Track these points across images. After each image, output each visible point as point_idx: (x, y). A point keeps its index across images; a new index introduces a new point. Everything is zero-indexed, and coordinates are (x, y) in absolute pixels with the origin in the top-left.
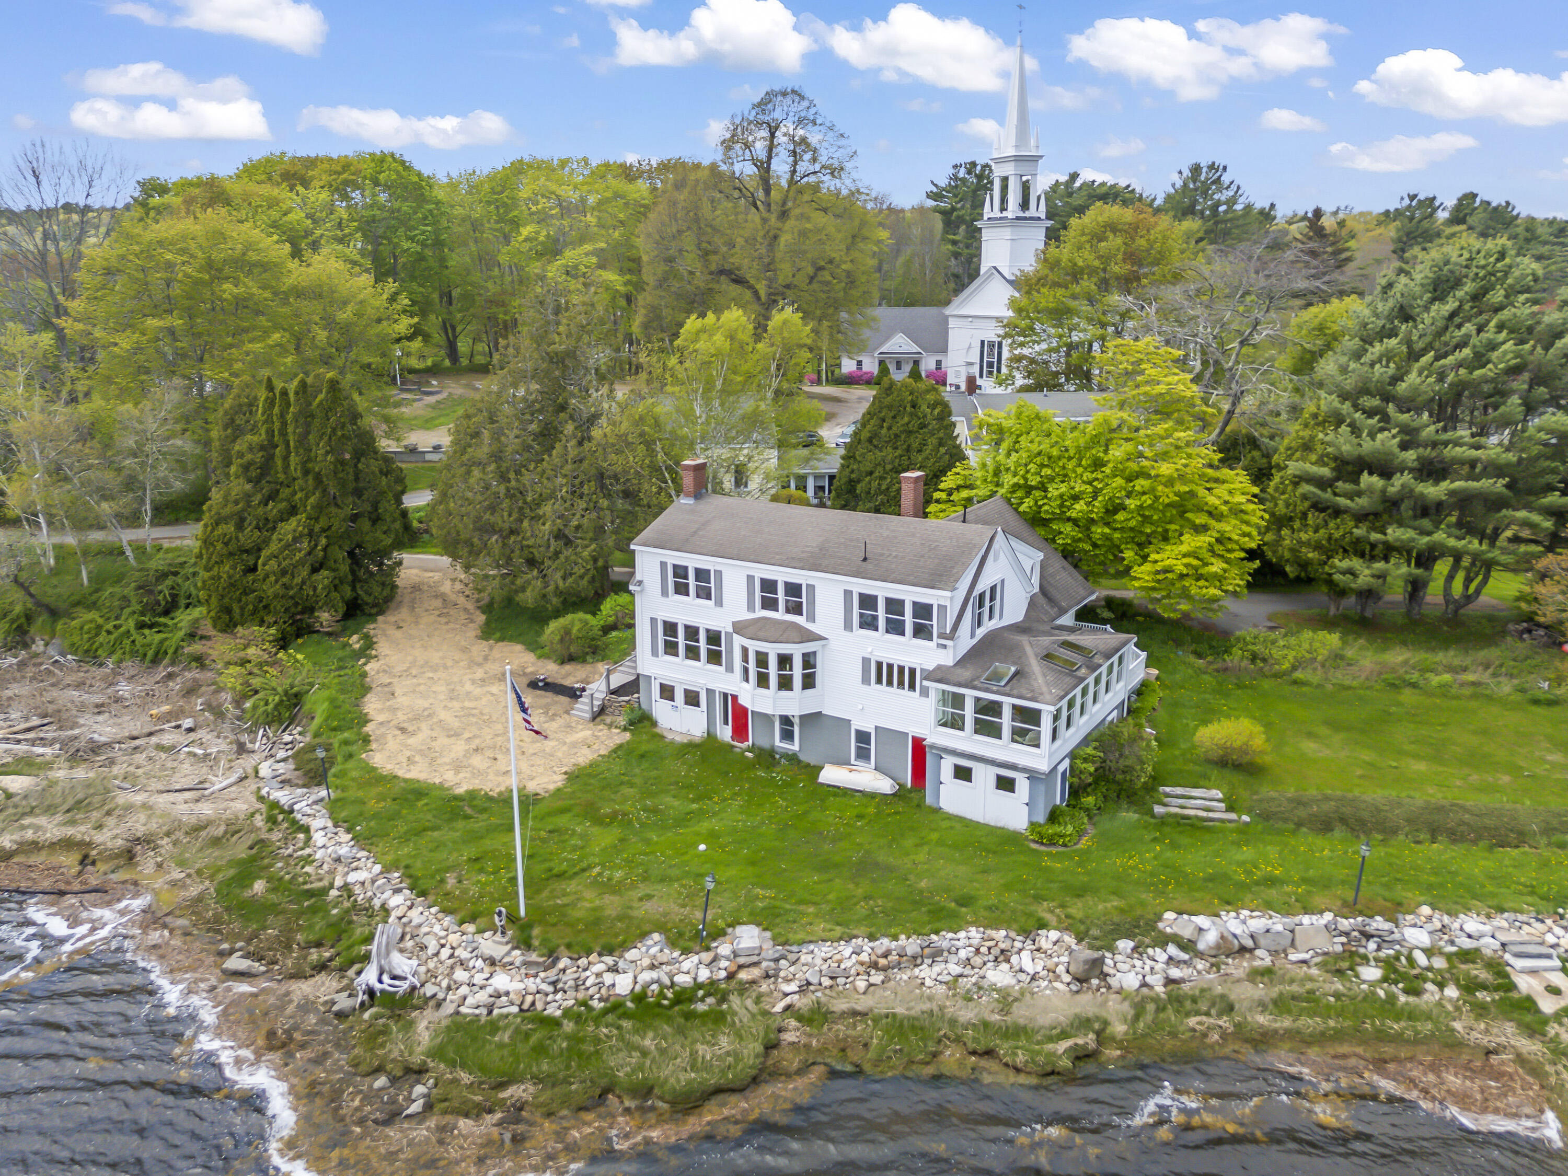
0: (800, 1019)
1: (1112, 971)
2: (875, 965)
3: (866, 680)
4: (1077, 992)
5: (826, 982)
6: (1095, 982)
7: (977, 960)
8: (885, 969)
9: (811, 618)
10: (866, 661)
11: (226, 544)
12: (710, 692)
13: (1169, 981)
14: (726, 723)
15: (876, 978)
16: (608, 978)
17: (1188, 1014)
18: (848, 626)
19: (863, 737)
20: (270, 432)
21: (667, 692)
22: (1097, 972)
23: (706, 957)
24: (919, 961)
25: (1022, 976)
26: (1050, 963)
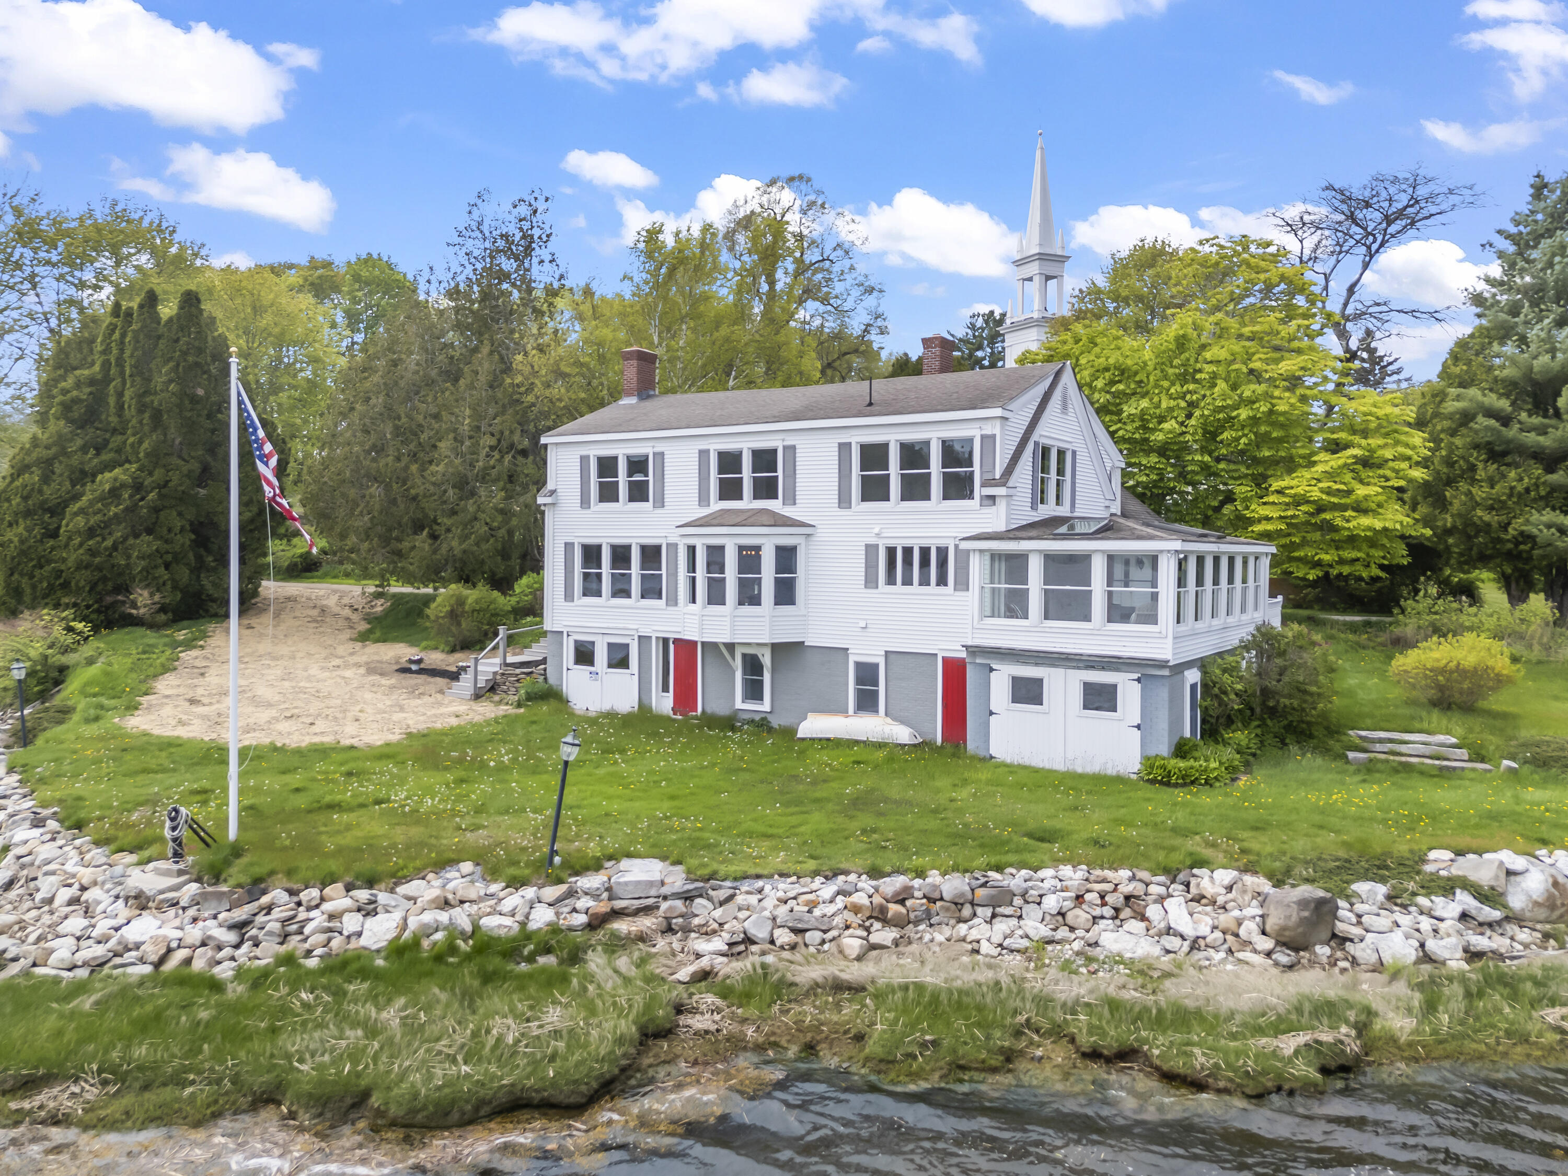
0: (725, 992)
1: (1356, 931)
2: (880, 915)
3: (870, 581)
4: (1291, 967)
5: (784, 937)
6: (1323, 951)
7: (1079, 916)
8: (900, 923)
9: (791, 499)
10: (871, 550)
11: (25, 498)
12: (644, 640)
13: (1473, 955)
14: (665, 689)
15: (883, 935)
16: (351, 923)
17: (1535, 1003)
18: (844, 501)
19: (867, 674)
20: (106, 365)
21: (584, 655)
22: (1326, 935)
23: (552, 892)
24: (967, 911)
25: (1173, 942)
26: (1225, 919)
